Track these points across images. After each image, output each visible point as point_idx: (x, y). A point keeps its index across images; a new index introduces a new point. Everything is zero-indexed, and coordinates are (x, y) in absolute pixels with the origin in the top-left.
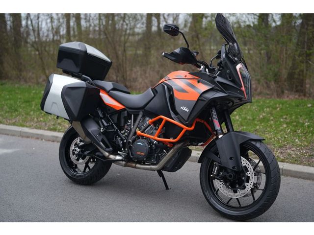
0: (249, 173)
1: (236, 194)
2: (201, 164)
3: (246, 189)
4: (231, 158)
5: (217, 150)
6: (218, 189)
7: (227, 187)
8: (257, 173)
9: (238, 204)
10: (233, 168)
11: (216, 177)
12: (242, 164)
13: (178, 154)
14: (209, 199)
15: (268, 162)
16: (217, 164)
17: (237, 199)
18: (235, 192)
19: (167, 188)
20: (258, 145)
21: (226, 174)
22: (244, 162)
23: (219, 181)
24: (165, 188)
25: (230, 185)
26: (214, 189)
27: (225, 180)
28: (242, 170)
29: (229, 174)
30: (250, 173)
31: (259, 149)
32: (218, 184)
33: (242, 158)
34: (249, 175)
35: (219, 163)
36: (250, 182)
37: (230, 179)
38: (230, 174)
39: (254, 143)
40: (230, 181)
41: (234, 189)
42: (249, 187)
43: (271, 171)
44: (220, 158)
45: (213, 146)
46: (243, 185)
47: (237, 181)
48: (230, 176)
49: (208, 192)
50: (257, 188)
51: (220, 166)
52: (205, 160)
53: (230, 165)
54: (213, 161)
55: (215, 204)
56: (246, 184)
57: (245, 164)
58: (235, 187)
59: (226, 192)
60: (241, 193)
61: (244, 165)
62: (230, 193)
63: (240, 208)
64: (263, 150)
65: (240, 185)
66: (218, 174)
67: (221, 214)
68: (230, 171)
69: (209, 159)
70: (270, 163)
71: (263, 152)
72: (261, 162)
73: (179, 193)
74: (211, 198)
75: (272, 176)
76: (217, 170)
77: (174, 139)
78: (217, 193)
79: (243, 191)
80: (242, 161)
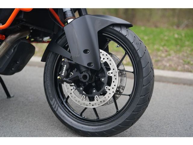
0: (110, 72)
1: (92, 103)
2: (45, 63)
3: (106, 96)
4: (85, 51)
5: (66, 42)
6: (68, 97)
7: (81, 92)
8: (122, 73)
9: (95, 115)
10: (89, 64)
11: (65, 79)
12: (102, 59)
13: (14, 50)
14: (55, 110)
15: (138, 55)
16: (66, 60)
17: (94, 109)
18: (92, 99)
19: (8, 96)
20: (124, 32)
21: (78, 74)
22: (104, 56)
23: (68, 85)
24: (6, 96)
25: (84, 90)
26: (63, 95)
27: (77, 83)
28: (102, 68)
29: (82, 75)
30: (113, 72)
31: (125, 37)
32: (68, 89)
33: (101, 51)
34: (111, 75)
35: (68, 59)
36: (113, 84)
37: (84, 81)
38: (84, 74)
39: (117, 29)
40: (84, 84)
41: (90, 96)
42: (111, 92)
43: (142, 68)
44: (69, 51)
45: (61, 37)
46: (102, 90)
47: (94, 84)
48: (85, 77)
49: (54, 100)
50: (120, 94)
51: (70, 64)
52: (51, 57)
53: (85, 60)
54: (61, 57)
55: (64, 116)
56: (106, 88)
57: (106, 60)
58: (92, 93)
59: (78, 99)
60: (100, 100)
61: (104, 61)
62: (84, 101)
63: (99, 121)
64: (130, 38)
65: (98, 90)
66: (67, 76)
67: (72, 129)
68: (84, 70)
69: (56, 55)
70: (140, 56)
71: (132, 42)
72: (127, 56)
73: (23, 102)
74: (59, 108)
75: (144, 75)
76: (67, 70)
77: (3, 25)
78: (66, 102)
79: (102, 98)
80: (101, 55)
